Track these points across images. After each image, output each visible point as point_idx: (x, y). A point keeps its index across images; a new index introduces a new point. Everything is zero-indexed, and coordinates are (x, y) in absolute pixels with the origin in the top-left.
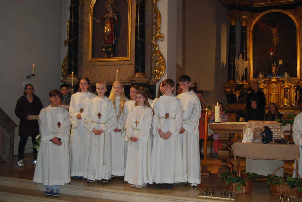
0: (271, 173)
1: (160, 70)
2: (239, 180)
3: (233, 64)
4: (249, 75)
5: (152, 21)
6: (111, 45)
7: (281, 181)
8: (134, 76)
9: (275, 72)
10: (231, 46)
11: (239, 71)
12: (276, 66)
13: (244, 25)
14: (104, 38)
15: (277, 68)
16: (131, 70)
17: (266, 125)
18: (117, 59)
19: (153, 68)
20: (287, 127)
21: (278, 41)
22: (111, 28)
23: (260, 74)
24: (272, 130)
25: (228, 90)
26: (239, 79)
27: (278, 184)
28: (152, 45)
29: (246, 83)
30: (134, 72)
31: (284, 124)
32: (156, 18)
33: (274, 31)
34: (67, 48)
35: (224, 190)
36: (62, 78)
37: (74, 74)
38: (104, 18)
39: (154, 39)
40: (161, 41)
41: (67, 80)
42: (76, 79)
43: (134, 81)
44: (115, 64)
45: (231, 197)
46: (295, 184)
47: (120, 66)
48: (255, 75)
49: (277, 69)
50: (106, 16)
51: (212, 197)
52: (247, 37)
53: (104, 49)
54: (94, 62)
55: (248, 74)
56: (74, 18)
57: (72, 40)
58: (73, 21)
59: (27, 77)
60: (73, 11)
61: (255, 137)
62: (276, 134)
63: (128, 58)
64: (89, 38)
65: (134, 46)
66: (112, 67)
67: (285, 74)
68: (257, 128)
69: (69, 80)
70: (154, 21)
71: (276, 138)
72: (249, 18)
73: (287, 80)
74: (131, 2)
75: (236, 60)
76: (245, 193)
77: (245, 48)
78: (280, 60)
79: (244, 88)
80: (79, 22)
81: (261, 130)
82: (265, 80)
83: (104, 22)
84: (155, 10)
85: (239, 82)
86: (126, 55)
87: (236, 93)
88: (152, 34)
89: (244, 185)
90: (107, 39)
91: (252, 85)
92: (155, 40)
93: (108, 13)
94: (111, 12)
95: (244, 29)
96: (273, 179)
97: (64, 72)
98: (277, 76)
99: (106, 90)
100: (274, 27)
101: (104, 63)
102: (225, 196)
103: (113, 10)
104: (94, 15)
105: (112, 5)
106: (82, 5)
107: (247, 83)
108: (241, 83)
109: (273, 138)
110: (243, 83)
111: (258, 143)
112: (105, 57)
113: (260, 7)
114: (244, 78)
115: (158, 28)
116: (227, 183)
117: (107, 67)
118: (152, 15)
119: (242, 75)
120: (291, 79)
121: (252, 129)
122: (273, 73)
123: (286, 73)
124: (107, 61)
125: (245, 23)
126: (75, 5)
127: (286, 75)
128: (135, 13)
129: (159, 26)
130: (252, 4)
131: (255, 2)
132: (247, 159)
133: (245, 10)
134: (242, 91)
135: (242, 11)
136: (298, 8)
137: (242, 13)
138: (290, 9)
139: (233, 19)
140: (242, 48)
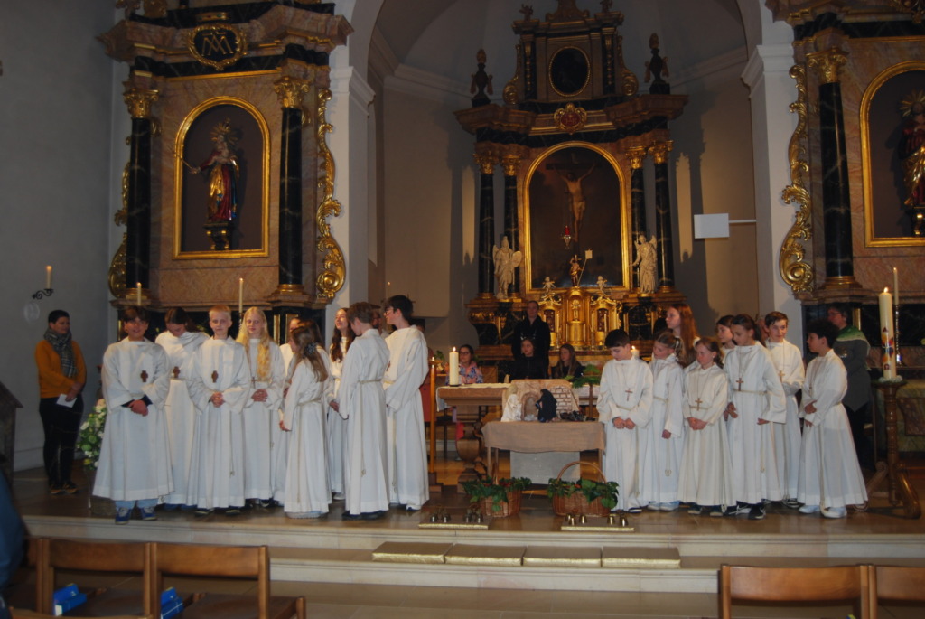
0: (555, 477)
1: (334, 277)
2: (496, 491)
3: (489, 258)
4: (524, 282)
5: (316, 173)
6: (226, 224)
7: (572, 488)
8: (277, 292)
9: (577, 276)
10: (485, 220)
11: (502, 273)
12: (579, 262)
13: (511, 173)
14: (209, 208)
15: (581, 266)
16: (270, 278)
17: (546, 387)
18: (239, 255)
19: (318, 273)
20: (584, 390)
21: (583, 208)
22: (225, 187)
23: (548, 279)
24: (555, 396)
25: (479, 315)
26: (503, 290)
27: (567, 494)
28: (316, 225)
29: (517, 300)
30: (277, 283)
32: (323, 166)
33: (574, 187)
34: (124, 228)
35: (469, 511)
36: (111, 297)
37: (142, 287)
38: (210, 164)
39: (319, 211)
40: (336, 215)
41: (126, 301)
42: (145, 298)
43: (279, 301)
44: (235, 265)
45: (483, 522)
46: (596, 493)
47: (245, 269)
48: (537, 283)
49: (581, 268)
50: (213, 161)
51: (447, 526)
52: (518, 199)
53: (209, 233)
54: (185, 260)
55: (521, 279)
56: (139, 163)
57: (135, 212)
58: (139, 170)
59: (34, 296)
60: (137, 147)
61: (525, 411)
62: (564, 404)
63: (264, 251)
64: (174, 206)
65: (278, 227)
66: (228, 270)
67: (597, 280)
68: (530, 393)
69: (130, 300)
70: (321, 173)
71: (563, 412)
72: (521, 158)
73: (602, 292)
74: (269, 131)
75: (495, 249)
76: (509, 517)
77: (513, 224)
78: (588, 250)
79: (514, 310)
80: (152, 172)
81: (537, 396)
82: (558, 292)
83: (209, 174)
84: (322, 151)
85: (502, 297)
86: (257, 244)
87: (497, 322)
88: (316, 201)
89: (506, 500)
90: (215, 210)
92: (323, 214)
93: (219, 153)
94: (225, 152)
95: (511, 182)
96: (557, 486)
97: (115, 282)
98: (581, 283)
99: (230, 323)
100: (574, 179)
101: (210, 263)
102: (470, 522)
103: (229, 148)
104: (186, 157)
105: (226, 137)
106: (158, 134)
107: (520, 300)
108: (507, 301)
109: (558, 412)
111: (532, 421)
112: (211, 250)
113: (544, 136)
114: (513, 288)
115: (328, 189)
116: (474, 499)
117: (217, 271)
118: (316, 160)
119: (510, 282)
121: (519, 395)
122: (574, 278)
123: (600, 278)
124: (216, 259)
125: (513, 170)
126: (142, 134)
127: (601, 281)
128: (279, 155)
129: (329, 184)
130: (529, 128)
131: (534, 125)
132: (512, 453)
133: (513, 142)
134: (510, 317)
135: (506, 143)
136: (622, 141)
137: (506, 147)
138: (606, 141)
139: (488, 161)
140: (507, 224)
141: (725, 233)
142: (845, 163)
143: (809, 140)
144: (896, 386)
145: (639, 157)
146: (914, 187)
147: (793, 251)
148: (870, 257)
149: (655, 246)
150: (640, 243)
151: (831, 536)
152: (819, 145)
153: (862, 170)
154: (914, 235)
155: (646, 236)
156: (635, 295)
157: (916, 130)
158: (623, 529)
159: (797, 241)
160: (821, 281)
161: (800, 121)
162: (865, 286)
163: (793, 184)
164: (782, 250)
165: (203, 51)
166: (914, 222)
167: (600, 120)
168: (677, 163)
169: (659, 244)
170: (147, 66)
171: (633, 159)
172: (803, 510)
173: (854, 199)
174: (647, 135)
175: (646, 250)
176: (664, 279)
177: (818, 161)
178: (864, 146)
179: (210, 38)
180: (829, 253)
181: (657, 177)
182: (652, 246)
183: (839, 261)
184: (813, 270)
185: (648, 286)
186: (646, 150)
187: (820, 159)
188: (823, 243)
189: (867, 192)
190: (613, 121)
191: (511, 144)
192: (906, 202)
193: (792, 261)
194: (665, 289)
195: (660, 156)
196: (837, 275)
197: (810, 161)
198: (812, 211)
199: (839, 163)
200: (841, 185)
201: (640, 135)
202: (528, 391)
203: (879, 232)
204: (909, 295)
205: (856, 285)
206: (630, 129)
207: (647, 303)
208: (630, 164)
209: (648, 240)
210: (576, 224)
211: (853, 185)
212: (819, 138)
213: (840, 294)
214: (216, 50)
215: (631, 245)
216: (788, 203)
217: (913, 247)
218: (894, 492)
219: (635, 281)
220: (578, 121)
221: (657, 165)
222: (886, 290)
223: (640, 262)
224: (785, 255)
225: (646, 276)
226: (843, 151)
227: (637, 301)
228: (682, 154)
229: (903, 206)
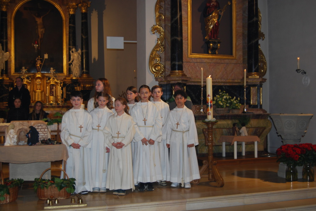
0: (38, 177)
2: (2, 188)
4: (10, 69)
7: (49, 183)
9: (39, 67)
12: (41, 60)
13: (4, 9)
15: (42, 62)
17: (32, 125)
20: (54, 127)
21: (44, 32)
23: (23, 68)
24: (38, 130)
27: (46, 187)
29: (6, 78)
31: (50, 123)
33: (39, 21)
46: (63, 185)
48: (18, 70)
49: (42, 63)
52: (8, 24)
55: (9, 67)
61: (19, 139)
62: (43, 134)
67: (50, 70)
68: (22, 129)
71: (42, 139)
72: (10, 2)
73: (53, 76)
76: (10, 202)
77: (5, 37)
78: (45, 54)
79: (5, 83)
81: (26, 130)
82: (29, 75)
89: (9, 193)
91: (13, 81)
95: (4, 14)
96: (40, 182)
98: (42, 71)
100: (39, 16)
109: (39, 139)
110: (4, 78)
111: (23, 145)
114: (4, 72)
119: (2, 68)
120: (57, 75)
121: (15, 130)
122: (38, 68)
123: (52, 68)
125: (6, 8)
127: (52, 70)
132: (10, 164)
141: (122, 47)
142: (181, 16)
143: (165, 4)
144: (213, 123)
145: (73, 9)
146: (209, 31)
147: (155, 57)
148: (190, 62)
149: (80, 54)
150: (72, 52)
151: (188, 200)
152: (169, 7)
153: (187, 21)
154: (208, 53)
155: (76, 49)
156: (70, 78)
157: (212, 4)
158: (81, 206)
159: (158, 52)
160: (168, 72)
162: (188, 76)
163: (156, 24)
164: (150, 57)
166: (209, 47)
168: (92, 14)
169: (82, 53)
171: (70, 9)
172: (173, 185)
173: (184, 34)
175: (76, 56)
176: (84, 70)
177: (168, 14)
178: (189, 9)
180: (173, 59)
181: (82, 19)
182: (79, 54)
183: (177, 63)
184: (164, 67)
185: (76, 73)
186: (77, 5)
187: (170, 14)
188: (169, 54)
189: (189, 31)
192: (206, 38)
193: (155, 62)
194: (85, 76)
195: (84, 9)
196: (175, 70)
197: (165, 14)
198: (165, 38)
199: (178, 16)
200: (179, 27)
202: (21, 128)
203: (194, 51)
205: (184, 75)
207: (75, 82)
208: (69, 12)
209: (77, 51)
211: (184, 28)
212: (170, 3)
213: (177, 79)
215: (68, 53)
216: (154, 33)
217: (208, 58)
218: (211, 174)
219: (70, 71)
221: (82, 13)
222: (210, 76)
223: (72, 61)
224: (152, 59)
225: (75, 69)
226: (181, 10)
227: (70, 81)
228: (94, 9)
229: (204, 39)
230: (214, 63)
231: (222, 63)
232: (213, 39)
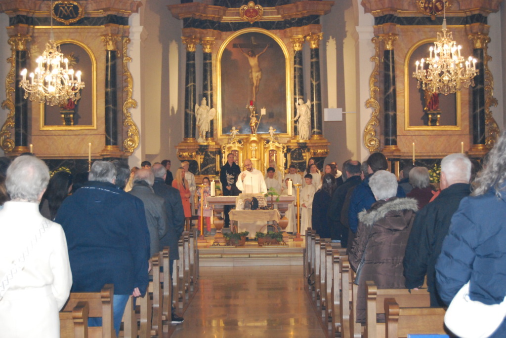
1: (133, 141)
3: (192, 113)
4: (217, 130)
5: (122, 84)
7: (265, 235)
8: (105, 150)
9: (255, 127)
10: (189, 85)
11: (202, 124)
12: (256, 117)
13: (208, 50)
15: (258, 119)
16: (98, 141)
18: (79, 128)
19: (124, 138)
21: (260, 77)
23: (234, 128)
25: (185, 154)
26: (202, 137)
28: (123, 113)
29: (212, 143)
30: (105, 145)
32: (126, 80)
33: (253, 62)
39: (124, 105)
40: (134, 108)
43: (106, 155)
44: (77, 134)
47: (83, 136)
48: (226, 130)
49: (258, 121)
52: (213, 69)
53: (63, 116)
54: (47, 130)
55: (215, 128)
60: (20, 67)
62: (261, 203)
63: (94, 127)
65: (102, 113)
66: (72, 137)
67: (269, 129)
68: (247, 199)
70: (125, 84)
71: (261, 206)
72: (216, 39)
73: (273, 138)
74: (96, 60)
75: (197, 106)
77: (209, 88)
78: (263, 108)
79: (210, 150)
82: (241, 137)
84: (125, 71)
85: (202, 141)
86: (90, 123)
87: (197, 159)
88: (123, 99)
90: (66, 103)
91: (221, 146)
92: (127, 107)
95: (207, 57)
100: (253, 55)
101: (62, 132)
107: (214, 143)
108: (205, 144)
109: (259, 206)
110: (209, 143)
112: (63, 125)
113: (231, 23)
114: (209, 135)
117: (66, 137)
118: (122, 77)
119: (207, 130)
120: (278, 136)
121: (243, 200)
122: (253, 128)
123: (271, 128)
124: (66, 130)
125: (210, 48)
127: (272, 130)
128: (103, 75)
129: (130, 91)
130: (220, 18)
131: (225, 15)
133: (209, 28)
134: (206, 155)
135: (204, 28)
136: (288, 30)
137: (204, 31)
138: (277, 28)
139: (192, 42)
140: (205, 87)
141: (340, 118)
142: (394, 90)
143: (380, 76)
145: (300, 42)
146: (428, 102)
147: (370, 131)
148: (406, 135)
149: (310, 107)
150: (299, 104)
152: (383, 79)
153: (404, 92)
154: (428, 125)
155: (303, 99)
156: (295, 141)
159: (372, 126)
160: (382, 147)
161: (376, 66)
162: (402, 150)
163: (371, 97)
164: (365, 131)
165: (59, 14)
166: (428, 119)
167: (272, 13)
168: (327, 44)
169: (312, 106)
170: (24, 20)
171: (295, 43)
173: (400, 106)
174: (306, 27)
175: (304, 110)
176: (315, 130)
177: (383, 87)
178: (406, 80)
179: (64, 8)
180: (386, 134)
181: (312, 58)
182: (308, 106)
183: (391, 138)
184: (380, 142)
185: (304, 135)
186: (305, 37)
188: (384, 129)
189: (406, 103)
190: (282, 15)
191: (208, 30)
192: (425, 109)
193: (369, 136)
194: (316, 137)
195: (314, 44)
196: (389, 145)
197: (380, 86)
198: (380, 112)
199: (392, 90)
200: (392, 101)
201: (300, 26)
203: (412, 123)
204: (425, 154)
205: (398, 150)
206: (293, 21)
207: (303, 147)
208: (293, 47)
209: (305, 102)
210: (254, 88)
211: (400, 99)
212: (384, 76)
214: (66, 14)
215: (293, 105)
216: (368, 108)
217: (428, 131)
219: (295, 130)
220: (257, 14)
221: (312, 50)
223: (299, 117)
224: (366, 133)
225: (303, 128)
226: (394, 84)
227: (296, 145)
228: (331, 37)
229: (424, 111)
230: (435, 135)
231: (444, 135)
232: (431, 110)
